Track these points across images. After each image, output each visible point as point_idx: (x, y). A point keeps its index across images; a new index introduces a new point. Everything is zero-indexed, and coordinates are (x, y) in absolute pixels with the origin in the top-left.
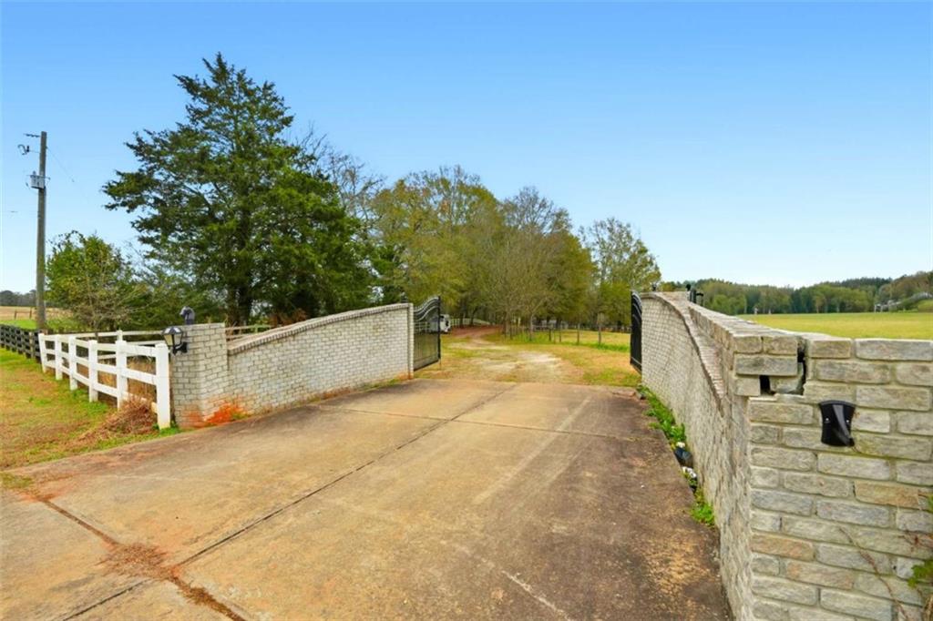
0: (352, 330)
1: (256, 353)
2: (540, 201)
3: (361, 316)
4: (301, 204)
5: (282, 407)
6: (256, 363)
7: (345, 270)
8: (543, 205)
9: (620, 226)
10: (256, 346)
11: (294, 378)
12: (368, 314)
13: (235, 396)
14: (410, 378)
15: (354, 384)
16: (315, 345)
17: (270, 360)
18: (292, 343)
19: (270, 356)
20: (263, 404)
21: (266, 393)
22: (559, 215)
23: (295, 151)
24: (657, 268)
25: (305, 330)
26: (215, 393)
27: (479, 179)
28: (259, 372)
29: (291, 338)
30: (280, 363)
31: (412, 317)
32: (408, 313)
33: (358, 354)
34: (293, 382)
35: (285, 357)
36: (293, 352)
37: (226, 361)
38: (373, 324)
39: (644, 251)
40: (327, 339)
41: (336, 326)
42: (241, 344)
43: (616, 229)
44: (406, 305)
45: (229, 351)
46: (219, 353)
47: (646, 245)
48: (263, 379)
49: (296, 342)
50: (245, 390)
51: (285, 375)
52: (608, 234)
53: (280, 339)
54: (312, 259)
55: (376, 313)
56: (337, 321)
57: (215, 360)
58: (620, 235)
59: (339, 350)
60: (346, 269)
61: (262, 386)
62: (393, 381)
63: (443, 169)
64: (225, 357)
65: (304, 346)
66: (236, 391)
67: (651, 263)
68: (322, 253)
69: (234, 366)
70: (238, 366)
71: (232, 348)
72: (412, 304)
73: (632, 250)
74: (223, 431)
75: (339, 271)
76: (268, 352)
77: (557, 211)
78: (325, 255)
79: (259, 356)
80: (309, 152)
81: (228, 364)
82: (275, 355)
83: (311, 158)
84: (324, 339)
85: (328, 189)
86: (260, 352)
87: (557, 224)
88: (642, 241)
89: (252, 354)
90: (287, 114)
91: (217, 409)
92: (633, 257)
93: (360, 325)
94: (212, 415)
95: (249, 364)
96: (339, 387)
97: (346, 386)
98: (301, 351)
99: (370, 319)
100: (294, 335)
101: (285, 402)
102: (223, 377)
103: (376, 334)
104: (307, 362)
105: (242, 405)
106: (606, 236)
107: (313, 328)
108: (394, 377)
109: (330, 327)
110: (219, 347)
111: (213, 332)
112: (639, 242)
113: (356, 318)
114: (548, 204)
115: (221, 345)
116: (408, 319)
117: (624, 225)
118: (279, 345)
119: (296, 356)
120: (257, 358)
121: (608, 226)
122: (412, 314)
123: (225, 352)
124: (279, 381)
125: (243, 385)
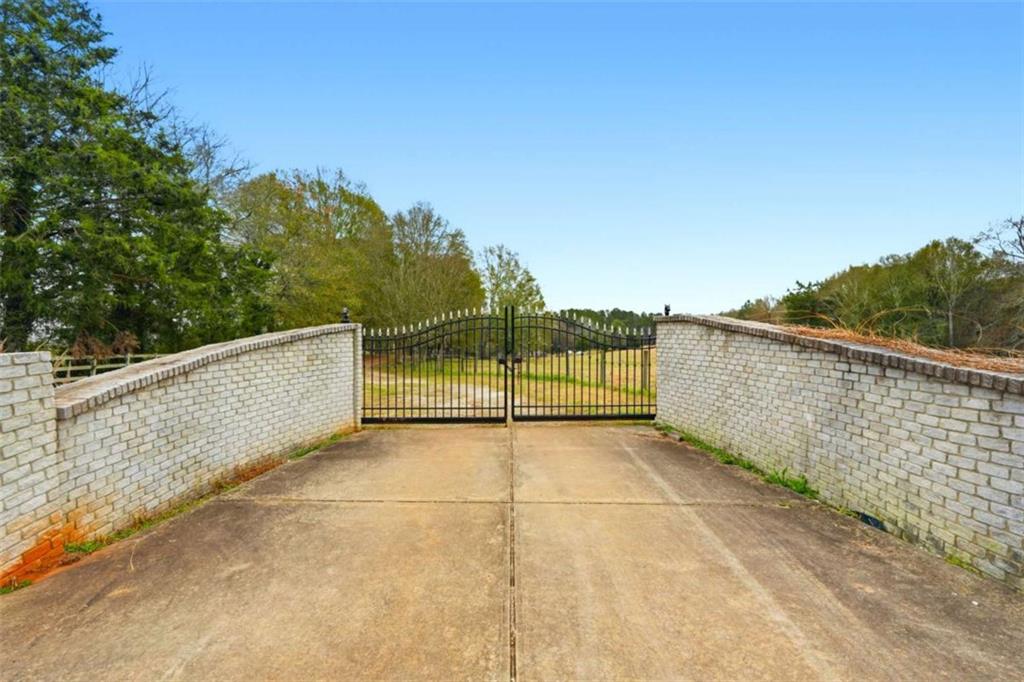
0: (278, 363)
1: (119, 411)
2: (434, 219)
3: (292, 341)
4: (136, 176)
5: (165, 506)
6: (117, 430)
7: (205, 279)
8: (438, 224)
9: (509, 254)
10: (118, 396)
11: (185, 449)
12: (301, 338)
13: (72, 505)
14: (356, 430)
15: (280, 448)
16: (222, 388)
17: (144, 422)
18: (184, 387)
19: (144, 413)
20: (128, 509)
21: (134, 487)
22: (454, 236)
23: (118, 102)
24: (541, 298)
25: (204, 364)
26: (23, 508)
27: (365, 186)
28: (123, 446)
29: (182, 379)
30: (162, 425)
31: (360, 343)
32: (355, 338)
33: (286, 400)
34: (184, 457)
35: (171, 414)
36: (185, 403)
37: (54, 433)
38: (307, 353)
39: (531, 279)
40: (240, 378)
41: (254, 356)
42: (88, 394)
43: (505, 257)
44: (352, 325)
45: (60, 412)
46: (37, 417)
47: (533, 274)
48: (129, 459)
49: (189, 386)
50: (93, 487)
51: (171, 446)
52: (497, 260)
53: (163, 382)
54: (155, 259)
55: (311, 338)
56: (257, 349)
57: (25, 434)
58: (508, 264)
59: (259, 394)
60: (206, 277)
61: (127, 473)
62: (334, 437)
63: (320, 169)
64: (52, 425)
65: (204, 391)
66: (74, 495)
67: (538, 292)
68: (170, 252)
69: (71, 443)
70: (79, 440)
71: (66, 405)
72: (360, 325)
73: (519, 279)
74: (58, 599)
75: (195, 279)
76: (140, 405)
77: (453, 232)
78: (174, 256)
79: (123, 416)
80: (142, 107)
81: (57, 439)
82: (152, 410)
83: (148, 116)
84: (235, 379)
85: (178, 164)
86: (125, 409)
87: (453, 245)
88: (529, 270)
89: (109, 412)
90: (107, 43)
91: (29, 544)
92: (520, 285)
93: (290, 354)
94: (17, 561)
95: (100, 435)
96: (258, 455)
97: (269, 451)
98: (198, 400)
99: (303, 346)
100: (186, 373)
101: (170, 495)
102: (44, 470)
103: (311, 368)
104: (208, 419)
105: (88, 519)
106: (495, 262)
107: (217, 360)
108: (336, 430)
109: (245, 358)
110: (35, 405)
111: (22, 371)
112: (527, 272)
113: (283, 344)
114: (443, 223)
115: (41, 400)
116: (355, 346)
117: (512, 253)
118: (159, 393)
119: (190, 409)
120: (119, 420)
121: (498, 252)
122: (360, 339)
123: (53, 414)
124: (158, 459)
125: (89, 478)
